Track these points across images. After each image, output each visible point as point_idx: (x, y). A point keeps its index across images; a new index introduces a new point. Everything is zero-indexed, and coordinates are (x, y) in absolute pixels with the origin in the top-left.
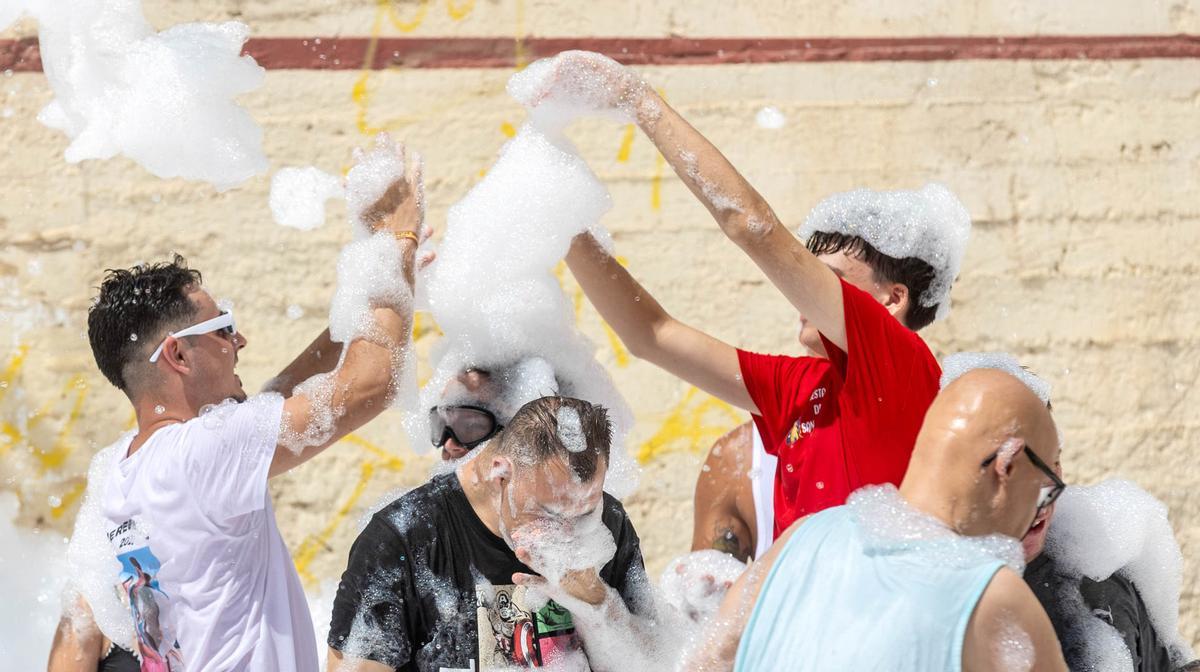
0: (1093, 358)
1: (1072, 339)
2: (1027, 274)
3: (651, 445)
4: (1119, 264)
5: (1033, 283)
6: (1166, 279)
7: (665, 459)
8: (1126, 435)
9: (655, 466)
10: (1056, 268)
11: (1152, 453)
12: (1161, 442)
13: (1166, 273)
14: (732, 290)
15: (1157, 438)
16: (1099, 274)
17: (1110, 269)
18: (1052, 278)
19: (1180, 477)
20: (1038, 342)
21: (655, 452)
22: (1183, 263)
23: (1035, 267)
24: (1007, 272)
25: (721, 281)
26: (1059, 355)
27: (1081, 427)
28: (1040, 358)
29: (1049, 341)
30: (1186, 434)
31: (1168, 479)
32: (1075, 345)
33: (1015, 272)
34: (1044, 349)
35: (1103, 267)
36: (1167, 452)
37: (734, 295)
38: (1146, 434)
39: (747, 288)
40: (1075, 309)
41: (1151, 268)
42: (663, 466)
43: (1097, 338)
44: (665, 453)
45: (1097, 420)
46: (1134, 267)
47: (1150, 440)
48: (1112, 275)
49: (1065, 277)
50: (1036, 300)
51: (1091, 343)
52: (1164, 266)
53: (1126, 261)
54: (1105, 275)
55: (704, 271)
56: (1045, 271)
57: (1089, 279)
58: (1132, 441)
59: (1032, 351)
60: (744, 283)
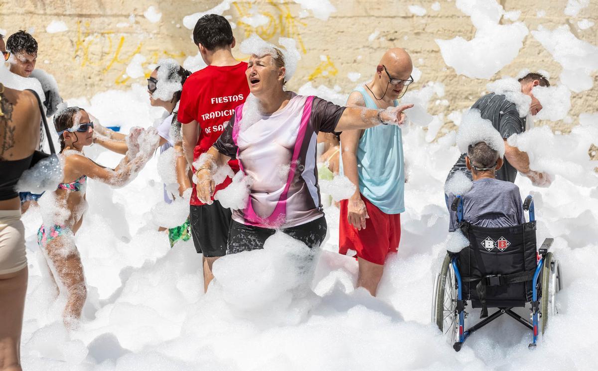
0: (433, 55)
1: (428, 49)
2: (416, 31)
3: (312, 76)
4: (441, 29)
5: (417, 34)
6: (454, 34)
7: (315, 80)
8: (441, 76)
9: (313, 81)
10: (424, 29)
11: (449, 81)
12: (451, 79)
13: (453, 32)
14: (336, 34)
15: (450, 77)
16: (435, 32)
17: (439, 31)
18: (422, 33)
19: (456, 88)
20: (419, 50)
21: (313, 78)
22: (458, 30)
23: (418, 30)
24: (410, 31)
25: (332, 31)
26: (424, 54)
27: (429, 74)
28: (419, 54)
29: (421, 50)
30: (458, 77)
31: (453, 89)
32: (428, 51)
33: (413, 30)
34: (420, 52)
35: (437, 30)
36: (452, 81)
37: (336, 35)
38: (447, 76)
39: (339, 33)
40: (429, 41)
41: (449, 31)
42: (315, 81)
43: (434, 50)
44: (316, 78)
45: (434, 72)
46: (445, 30)
47: (448, 78)
48: (439, 32)
49: (426, 32)
50: (418, 39)
51: (433, 51)
52: (453, 30)
53: (443, 28)
54: (437, 32)
55: (328, 28)
56: (420, 31)
57: (433, 33)
58: (443, 78)
59: (417, 52)
60: (339, 32)
